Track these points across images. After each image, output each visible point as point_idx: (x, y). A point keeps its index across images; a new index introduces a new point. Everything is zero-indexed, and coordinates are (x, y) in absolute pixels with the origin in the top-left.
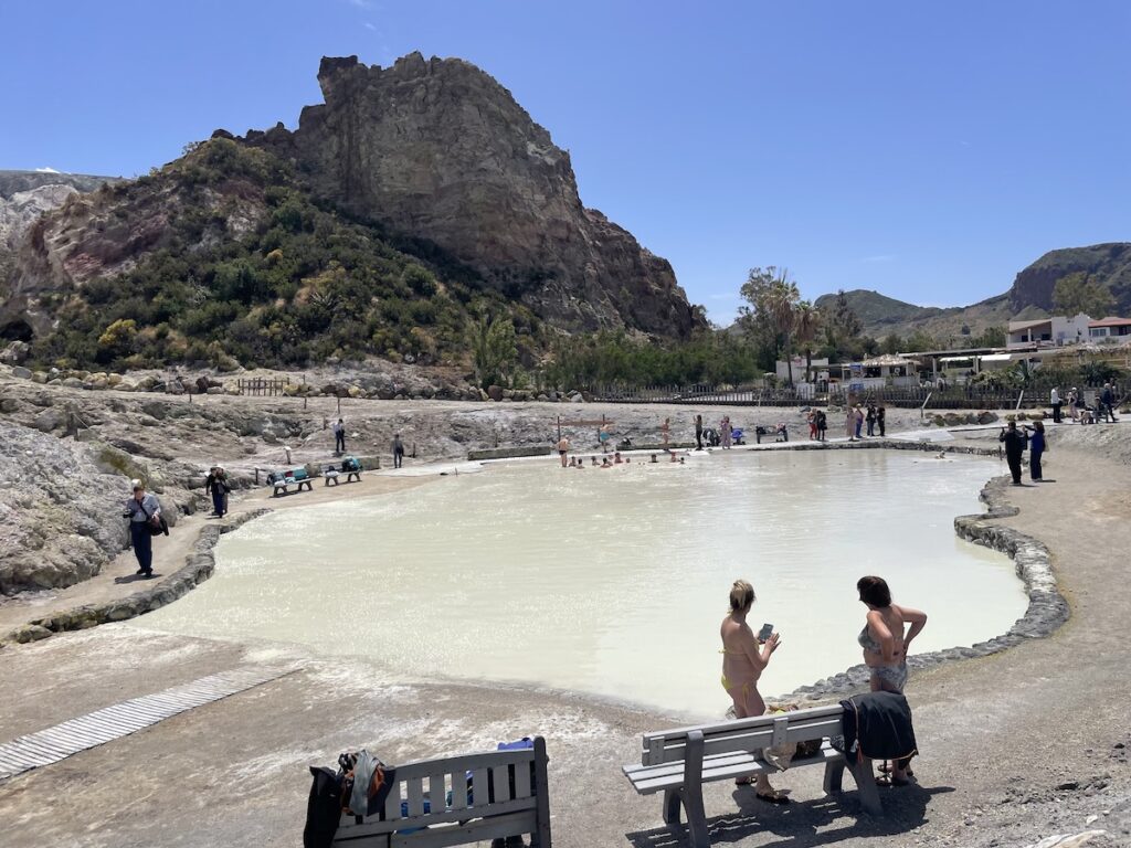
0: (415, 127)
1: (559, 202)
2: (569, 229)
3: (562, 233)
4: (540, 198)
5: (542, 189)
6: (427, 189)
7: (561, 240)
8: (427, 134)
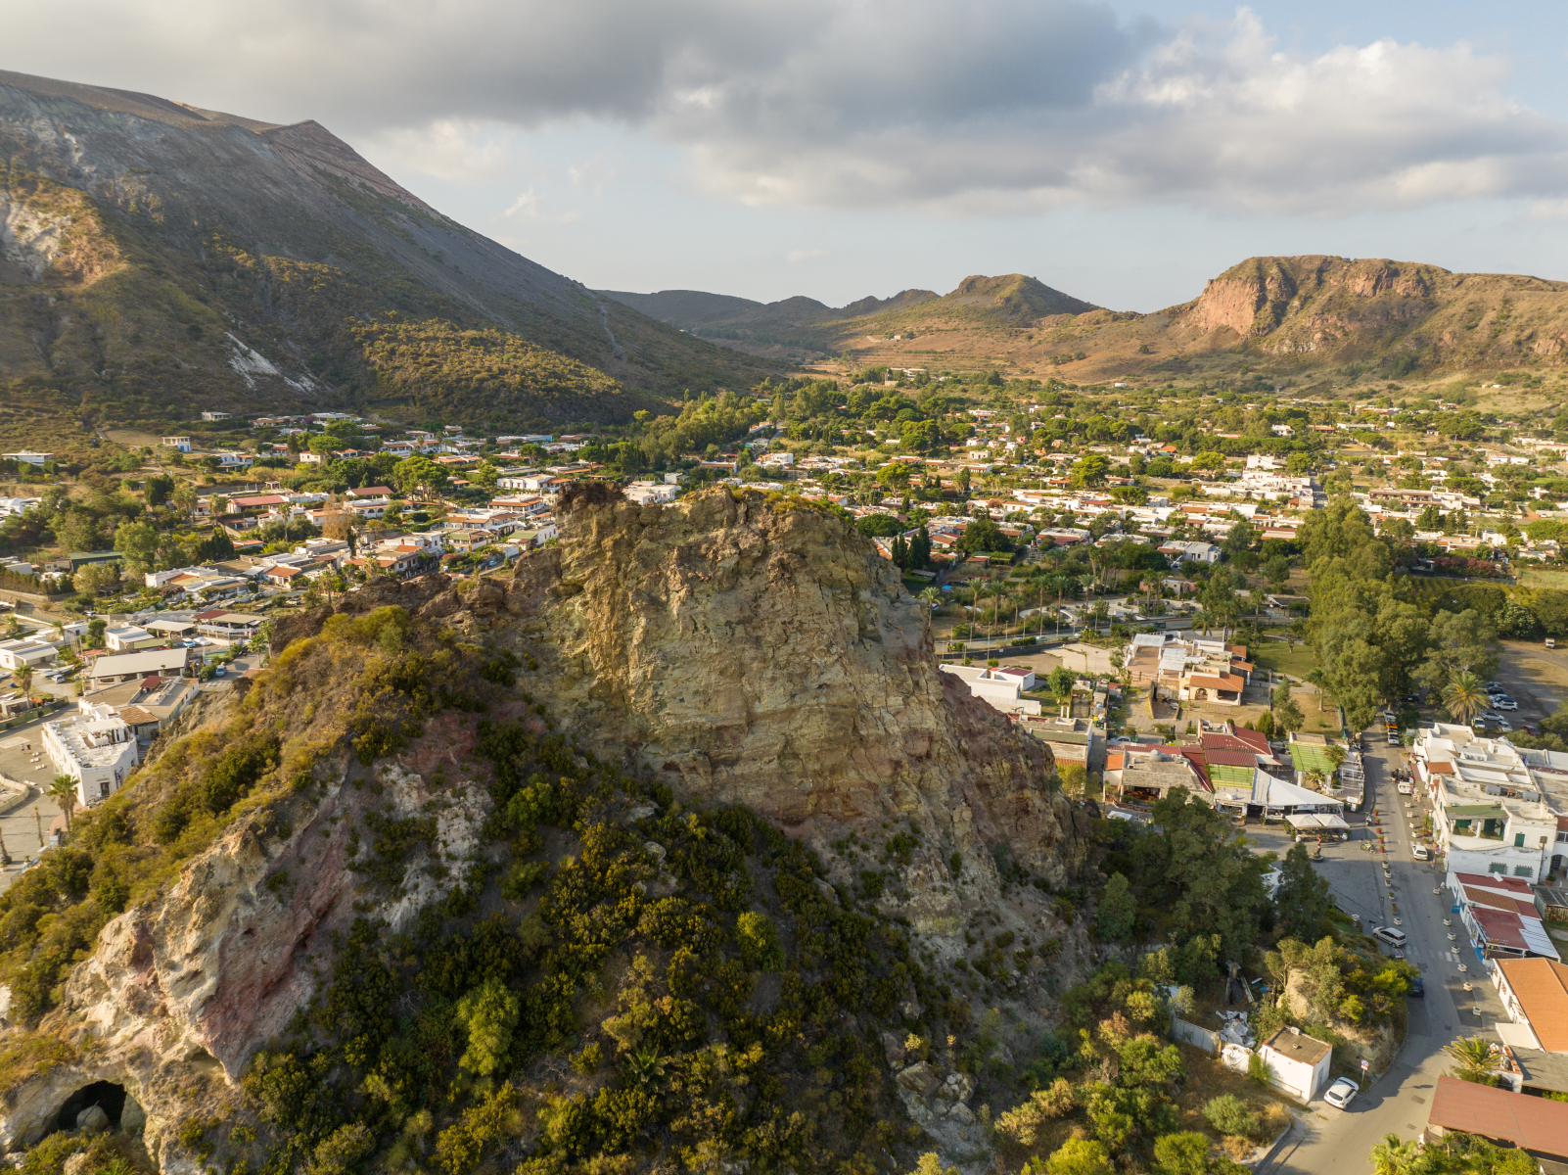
0: (723, 620)
1: (920, 702)
2: (931, 740)
3: (921, 747)
4: (896, 701)
5: (898, 686)
6: (736, 718)
7: (919, 759)
8: (740, 631)
